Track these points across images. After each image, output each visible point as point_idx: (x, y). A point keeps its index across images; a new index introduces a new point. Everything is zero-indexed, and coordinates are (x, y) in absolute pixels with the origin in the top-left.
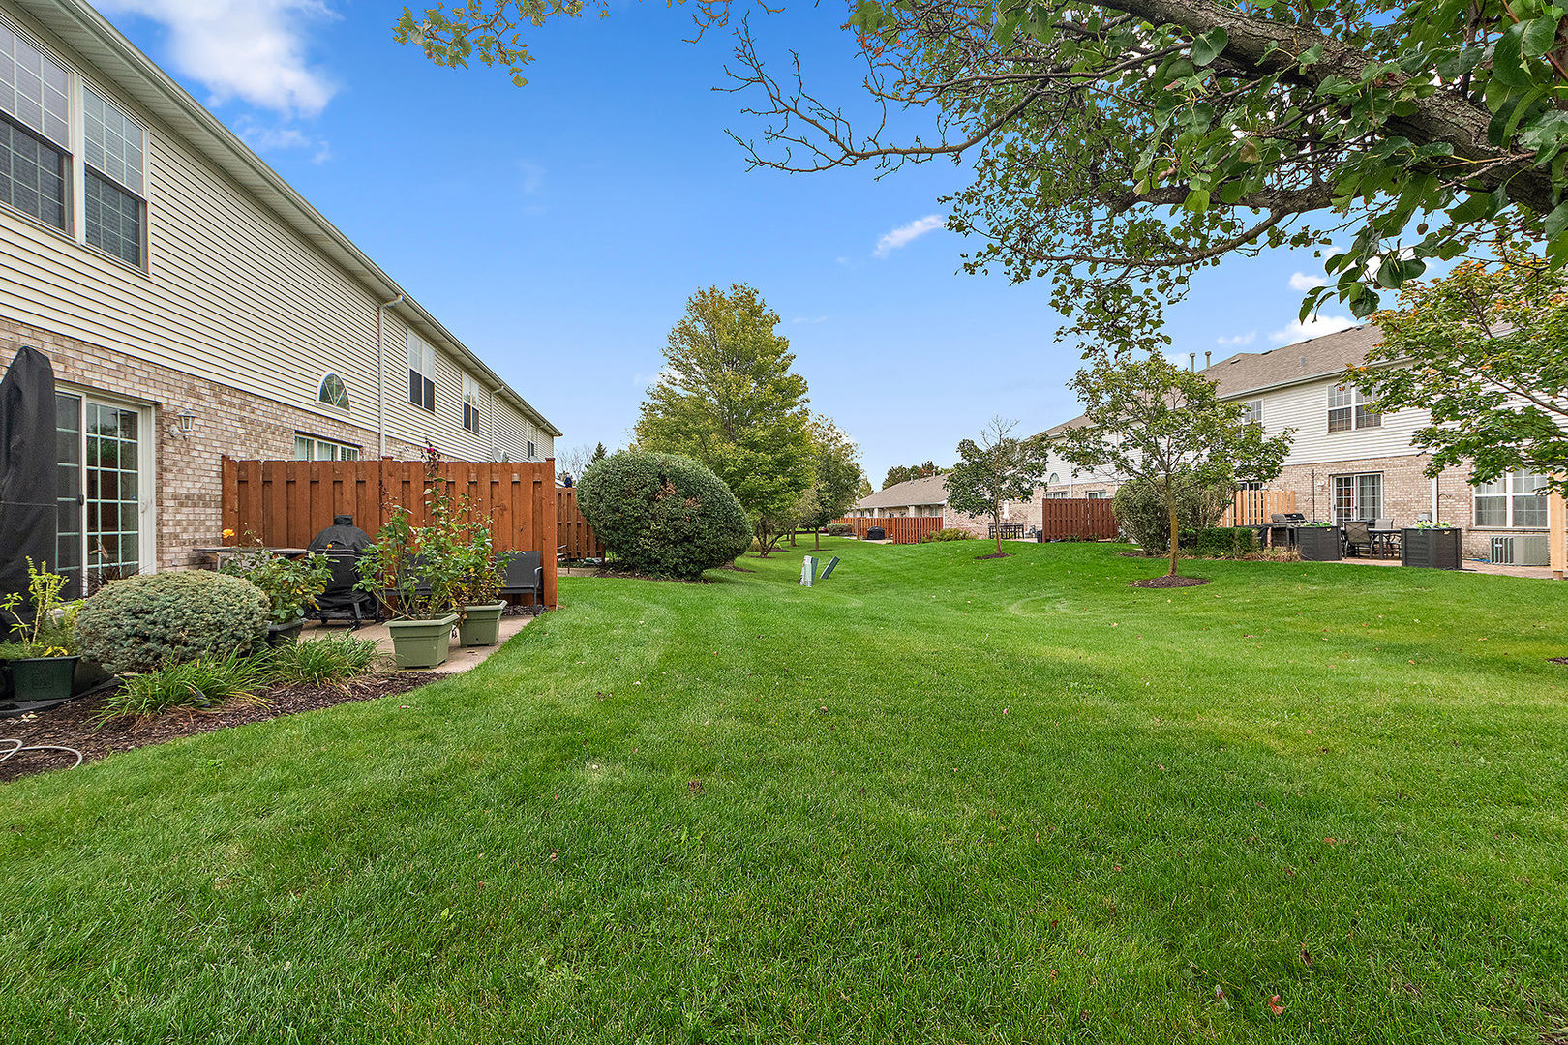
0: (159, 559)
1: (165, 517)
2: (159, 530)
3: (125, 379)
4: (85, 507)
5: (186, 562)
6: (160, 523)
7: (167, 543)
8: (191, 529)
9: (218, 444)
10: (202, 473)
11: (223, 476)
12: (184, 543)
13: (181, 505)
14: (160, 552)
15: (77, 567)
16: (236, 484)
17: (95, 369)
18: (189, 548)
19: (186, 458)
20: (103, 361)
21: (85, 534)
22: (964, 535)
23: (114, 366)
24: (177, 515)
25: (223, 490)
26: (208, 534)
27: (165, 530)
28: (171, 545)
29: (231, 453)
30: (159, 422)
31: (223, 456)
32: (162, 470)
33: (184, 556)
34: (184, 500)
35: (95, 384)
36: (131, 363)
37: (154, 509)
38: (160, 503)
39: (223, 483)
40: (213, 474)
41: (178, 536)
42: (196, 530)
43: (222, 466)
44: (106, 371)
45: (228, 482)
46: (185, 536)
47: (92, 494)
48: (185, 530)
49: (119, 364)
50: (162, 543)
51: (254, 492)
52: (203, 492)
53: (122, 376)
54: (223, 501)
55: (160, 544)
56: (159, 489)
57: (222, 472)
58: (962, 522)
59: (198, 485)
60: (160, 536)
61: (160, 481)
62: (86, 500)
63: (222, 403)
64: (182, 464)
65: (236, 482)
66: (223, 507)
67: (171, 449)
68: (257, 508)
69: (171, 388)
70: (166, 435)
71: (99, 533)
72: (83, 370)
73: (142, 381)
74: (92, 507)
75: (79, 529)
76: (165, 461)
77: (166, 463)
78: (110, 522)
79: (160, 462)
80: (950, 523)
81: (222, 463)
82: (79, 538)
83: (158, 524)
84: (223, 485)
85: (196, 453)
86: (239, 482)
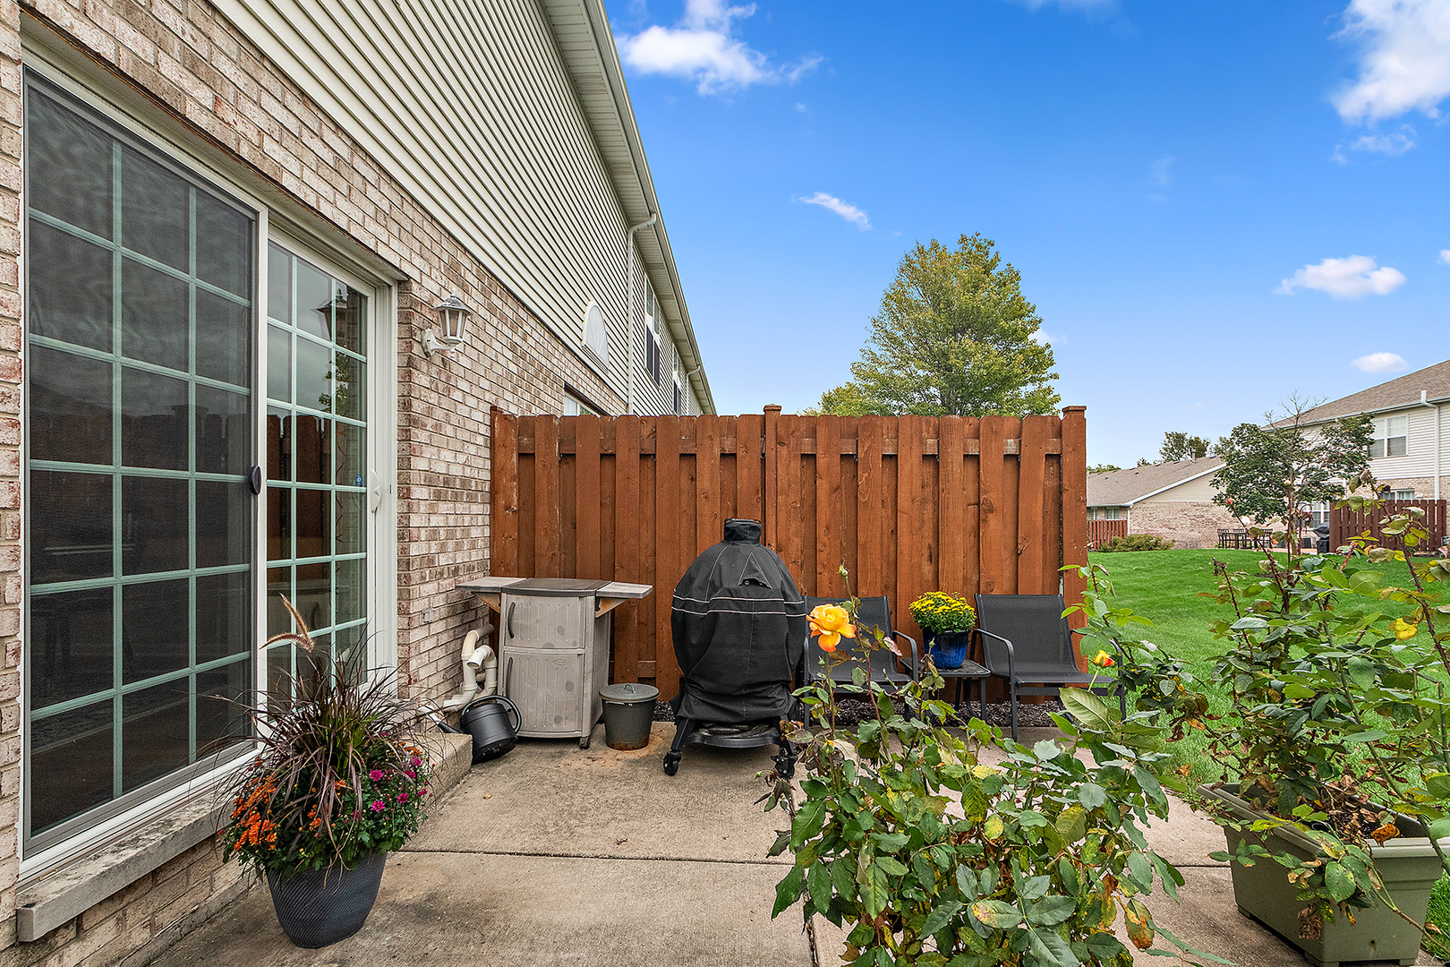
0: (403, 611)
1: (415, 521)
2: (403, 551)
3: (348, 198)
4: (262, 499)
5: (444, 612)
6: (405, 535)
7: (416, 576)
8: (451, 545)
9: (485, 384)
10: (466, 436)
11: (493, 444)
12: (442, 574)
13: (439, 497)
14: (404, 597)
15: (243, 655)
16: (515, 460)
17: (288, 142)
18: (448, 583)
19: (445, 403)
20: (305, 132)
21: (263, 564)
22: (1156, 543)
23: (328, 157)
24: (433, 518)
25: (492, 471)
26: (474, 553)
27: (414, 550)
28: (423, 581)
29: (502, 405)
30: (405, 319)
31: (494, 408)
32: (409, 424)
33: (440, 601)
34: (444, 488)
35: (288, 182)
36: (358, 163)
37: (394, 506)
38: (405, 494)
39: (492, 459)
40: (480, 440)
41: (433, 561)
42: (458, 548)
43: (492, 427)
44: (310, 159)
45: (500, 458)
46: (443, 560)
47: (279, 466)
48: (443, 550)
49: (338, 157)
50: (408, 578)
51: (548, 475)
52: (468, 472)
53: (344, 188)
54: (493, 492)
55: (404, 580)
56: (404, 463)
57: (492, 437)
58: (1152, 526)
59: (462, 458)
60: (405, 563)
61: (405, 445)
62: (265, 483)
63: (492, 309)
64: (439, 414)
65: (515, 455)
66: (493, 502)
67: (424, 381)
68: (551, 506)
69: (427, 254)
70: (416, 349)
71: (294, 562)
72: (260, 132)
73: (384, 218)
74: (279, 499)
75: (248, 555)
76: (415, 403)
77: (418, 407)
78: (315, 535)
79: (406, 405)
80: (1136, 528)
81: (492, 421)
82: (247, 578)
83: (401, 538)
84: (493, 464)
85: (457, 395)
86: (521, 455)
